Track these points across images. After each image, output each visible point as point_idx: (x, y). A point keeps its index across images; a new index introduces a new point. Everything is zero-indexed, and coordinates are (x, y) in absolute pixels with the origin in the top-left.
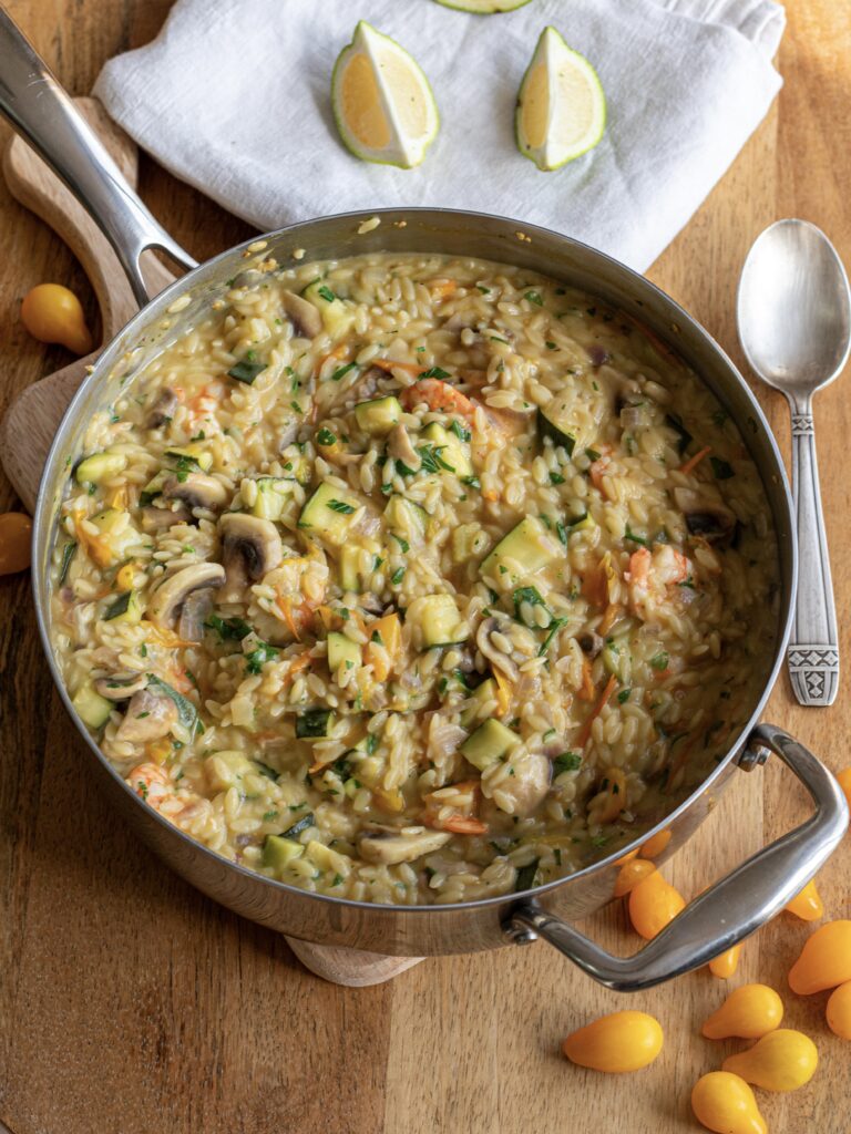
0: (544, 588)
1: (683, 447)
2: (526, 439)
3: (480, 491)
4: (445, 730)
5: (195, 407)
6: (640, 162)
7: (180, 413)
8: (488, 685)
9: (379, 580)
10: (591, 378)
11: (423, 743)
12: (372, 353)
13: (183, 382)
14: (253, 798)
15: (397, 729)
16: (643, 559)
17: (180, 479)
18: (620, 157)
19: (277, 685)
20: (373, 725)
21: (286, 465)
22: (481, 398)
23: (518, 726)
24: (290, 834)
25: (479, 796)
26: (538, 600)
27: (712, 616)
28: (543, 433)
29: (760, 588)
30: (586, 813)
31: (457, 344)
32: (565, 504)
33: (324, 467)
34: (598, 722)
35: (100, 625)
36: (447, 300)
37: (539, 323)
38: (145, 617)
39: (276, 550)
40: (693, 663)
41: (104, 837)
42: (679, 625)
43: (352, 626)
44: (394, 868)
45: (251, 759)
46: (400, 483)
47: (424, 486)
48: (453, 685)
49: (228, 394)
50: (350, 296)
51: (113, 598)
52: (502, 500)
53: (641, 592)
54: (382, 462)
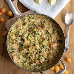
0: (46, 45)
1: (58, 34)
2: (46, 32)
3: (42, 36)
4: (37, 56)
5: (20, 27)
6: (59, 5)
7: (19, 27)
8: (41, 53)
9: (33, 43)
10: (52, 28)
11: (35, 56)
12: (35, 23)
13: (20, 24)
14: (22, 59)
15: (34, 55)
16: (54, 44)
18: (57, 4)
19: (25, 51)
20: (32, 55)
21: (27, 33)
22: (43, 29)
23: (43, 56)
24: (25, 62)
25: (39, 61)
26: (45, 46)
27: (59, 49)
31: (41, 23)
32: (48, 38)
33: (30, 33)
34: (49, 56)
35: (12, 45)
36: (41, 19)
37: (48, 22)
38: (15, 44)
39: (26, 40)
40: (57, 52)
42: (56, 49)
43: (31, 47)
44: (32, 66)
46: (36, 35)
47: (38, 36)
48: (38, 52)
49: (23, 26)
50: (33, 18)
51: (13, 43)
52: (44, 37)
54: (34, 33)
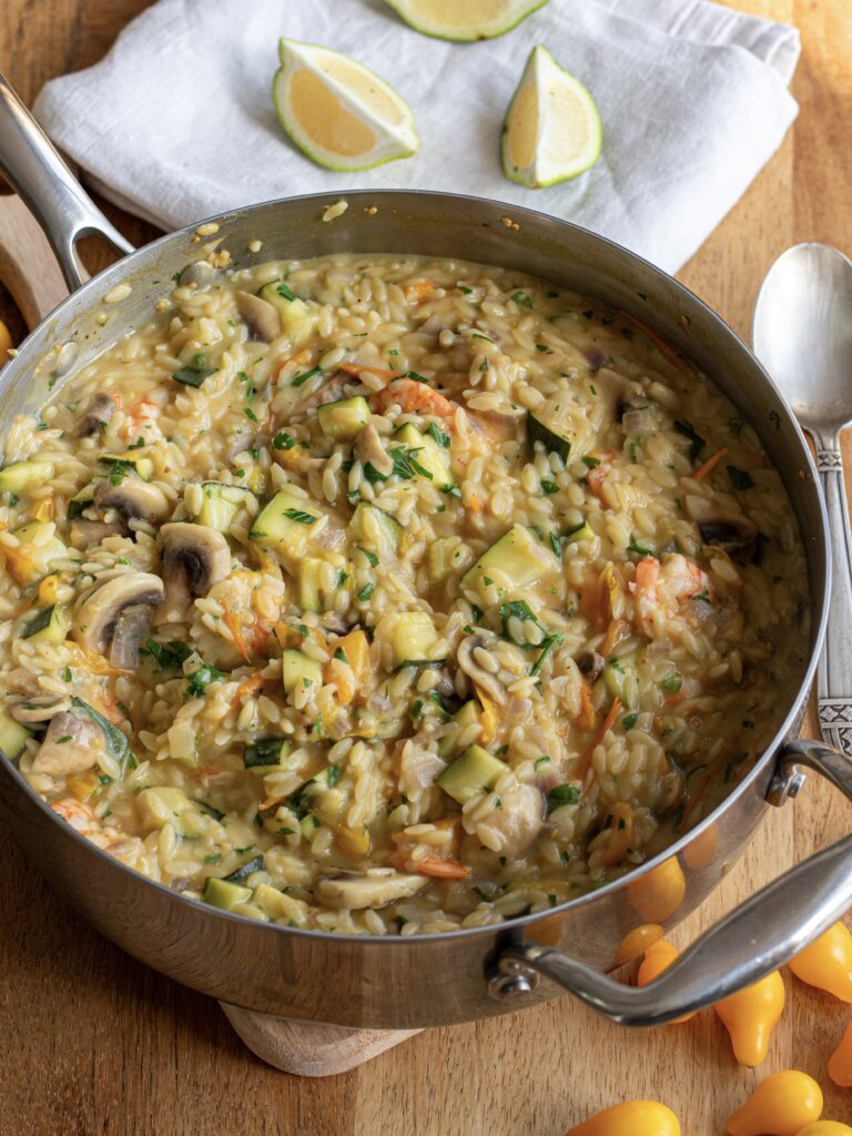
0: (536, 604)
1: (695, 453)
2: (515, 446)
3: (461, 501)
4: (420, 760)
5: (136, 414)
7: (117, 420)
8: (471, 707)
9: (344, 598)
10: (588, 382)
11: (394, 775)
12: (337, 358)
13: (121, 388)
14: (191, 839)
15: (363, 759)
16: (651, 568)
17: (115, 482)
18: (618, 182)
19: (222, 708)
20: (335, 754)
21: (237, 472)
22: (462, 402)
23: (506, 753)
24: (235, 877)
25: (460, 834)
26: (526, 614)
27: (732, 633)
28: (535, 438)
29: (786, 606)
30: (586, 856)
31: (435, 347)
32: (559, 514)
33: (280, 474)
34: (600, 750)
35: (17, 642)
36: (423, 302)
37: (528, 325)
38: (70, 637)
39: (223, 562)
40: (711, 686)
41: (18, 909)
42: (694, 643)
43: (311, 643)
44: (358, 913)
45: (192, 798)
46: (368, 490)
47: (397, 494)
48: (429, 708)
49: (172, 400)
50: (315, 297)
51: (33, 613)
52: (487, 511)
53: (649, 604)
54: (347, 467)
